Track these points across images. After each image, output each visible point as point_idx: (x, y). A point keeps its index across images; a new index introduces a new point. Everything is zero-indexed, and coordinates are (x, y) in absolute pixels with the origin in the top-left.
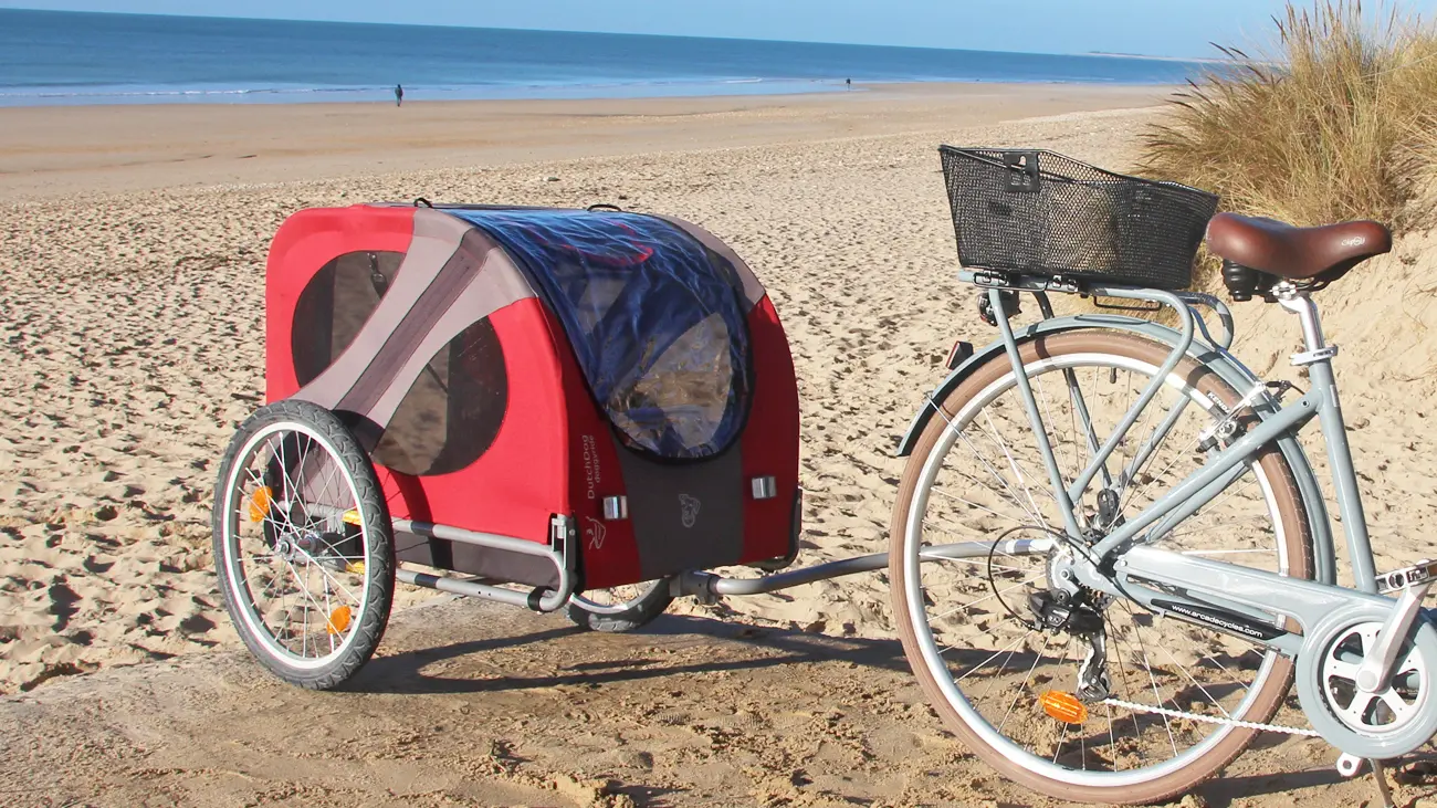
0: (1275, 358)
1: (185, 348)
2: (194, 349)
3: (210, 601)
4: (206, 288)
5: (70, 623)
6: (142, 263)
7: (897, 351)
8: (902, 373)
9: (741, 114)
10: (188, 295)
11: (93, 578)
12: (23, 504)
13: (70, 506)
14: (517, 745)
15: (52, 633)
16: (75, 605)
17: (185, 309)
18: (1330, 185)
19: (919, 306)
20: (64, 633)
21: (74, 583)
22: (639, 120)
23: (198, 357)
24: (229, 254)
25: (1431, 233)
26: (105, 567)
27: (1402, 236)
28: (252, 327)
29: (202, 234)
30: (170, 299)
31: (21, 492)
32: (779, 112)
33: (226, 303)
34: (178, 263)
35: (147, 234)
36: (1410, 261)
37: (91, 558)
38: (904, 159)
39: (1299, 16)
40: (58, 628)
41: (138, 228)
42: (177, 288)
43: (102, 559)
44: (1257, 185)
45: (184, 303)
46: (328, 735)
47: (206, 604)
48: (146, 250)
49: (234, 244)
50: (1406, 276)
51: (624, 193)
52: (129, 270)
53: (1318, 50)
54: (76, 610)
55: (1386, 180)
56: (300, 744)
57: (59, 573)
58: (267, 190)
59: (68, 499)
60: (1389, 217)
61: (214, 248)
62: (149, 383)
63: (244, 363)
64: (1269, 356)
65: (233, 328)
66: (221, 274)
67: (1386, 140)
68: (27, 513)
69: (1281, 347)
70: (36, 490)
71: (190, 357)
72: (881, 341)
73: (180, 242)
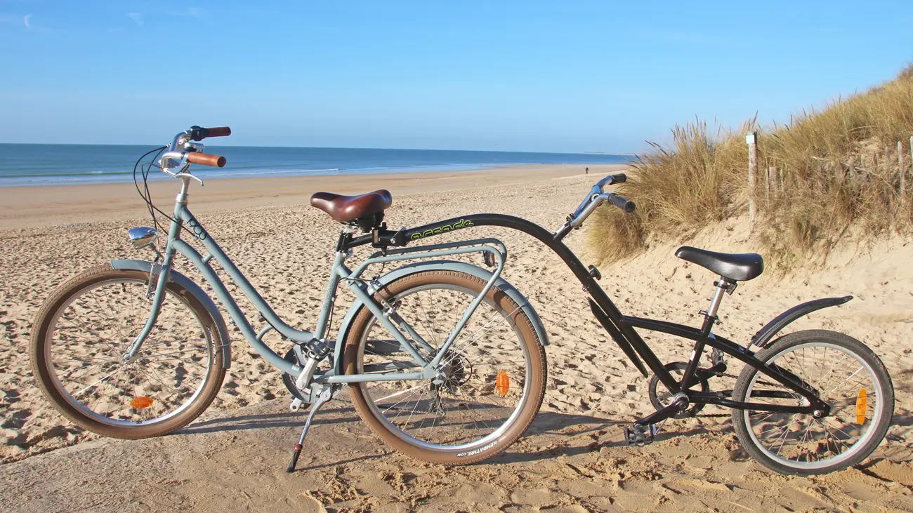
0: (675, 270)
1: (245, 267)
2: (248, 268)
3: (238, 375)
4: (256, 245)
5: (182, 384)
6: (234, 235)
7: (518, 268)
8: (520, 277)
9: (455, 178)
10: (249, 247)
11: (194, 364)
12: (173, 331)
13: (191, 332)
14: (351, 469)
15: (174, 388)
16: (185, 376)
17: (247, 253)
18: (696, 198)
19: (525, 249)
20: (179, 388)
21: (186, 366)
22: (417, 180)
23: (249, 271)
24: (266, 232)
25: (739, 218)
26: (199, 359)
27: (727, 219)
28: (271, 259)
29: (257, 224)
30: (243, 249)
31: (174, 326)
32: (468, 177)
33: (262, 250)
34: (247, 235)
35: (237, 225)
36: (731, 229)
37: (195, 355)
38: (516, 193)
39: (681, 129)
40: (177, 386)
41: (234, 222)
42: (245, 244)
43: (199, 355)
44: (665, 199)
45: (247, 250)
46: (262, 461)
47: (236, 376)
48: (236, 230)
49: (268, 228)
50: (729, 236)
51: (411, 207)
52: (229, 238)
53: (689, 144)
54: (185, 378)
55: (720, 197)
56: (249, 467)
57: (181, 362)
58: (282, 208)
59: (191, 329)
60: (721, 211)
61: (260, 230)
62: (230, 281)
63: (266, 273)
64: (673, 269)
65: (264, 260)
66: (262, 239)
67: (719, 179)
68: (174, 335)
69: (677, 265)
70: (180, 325)
71: (247, 271)
72: (511, 263)
73: (248, 227)
